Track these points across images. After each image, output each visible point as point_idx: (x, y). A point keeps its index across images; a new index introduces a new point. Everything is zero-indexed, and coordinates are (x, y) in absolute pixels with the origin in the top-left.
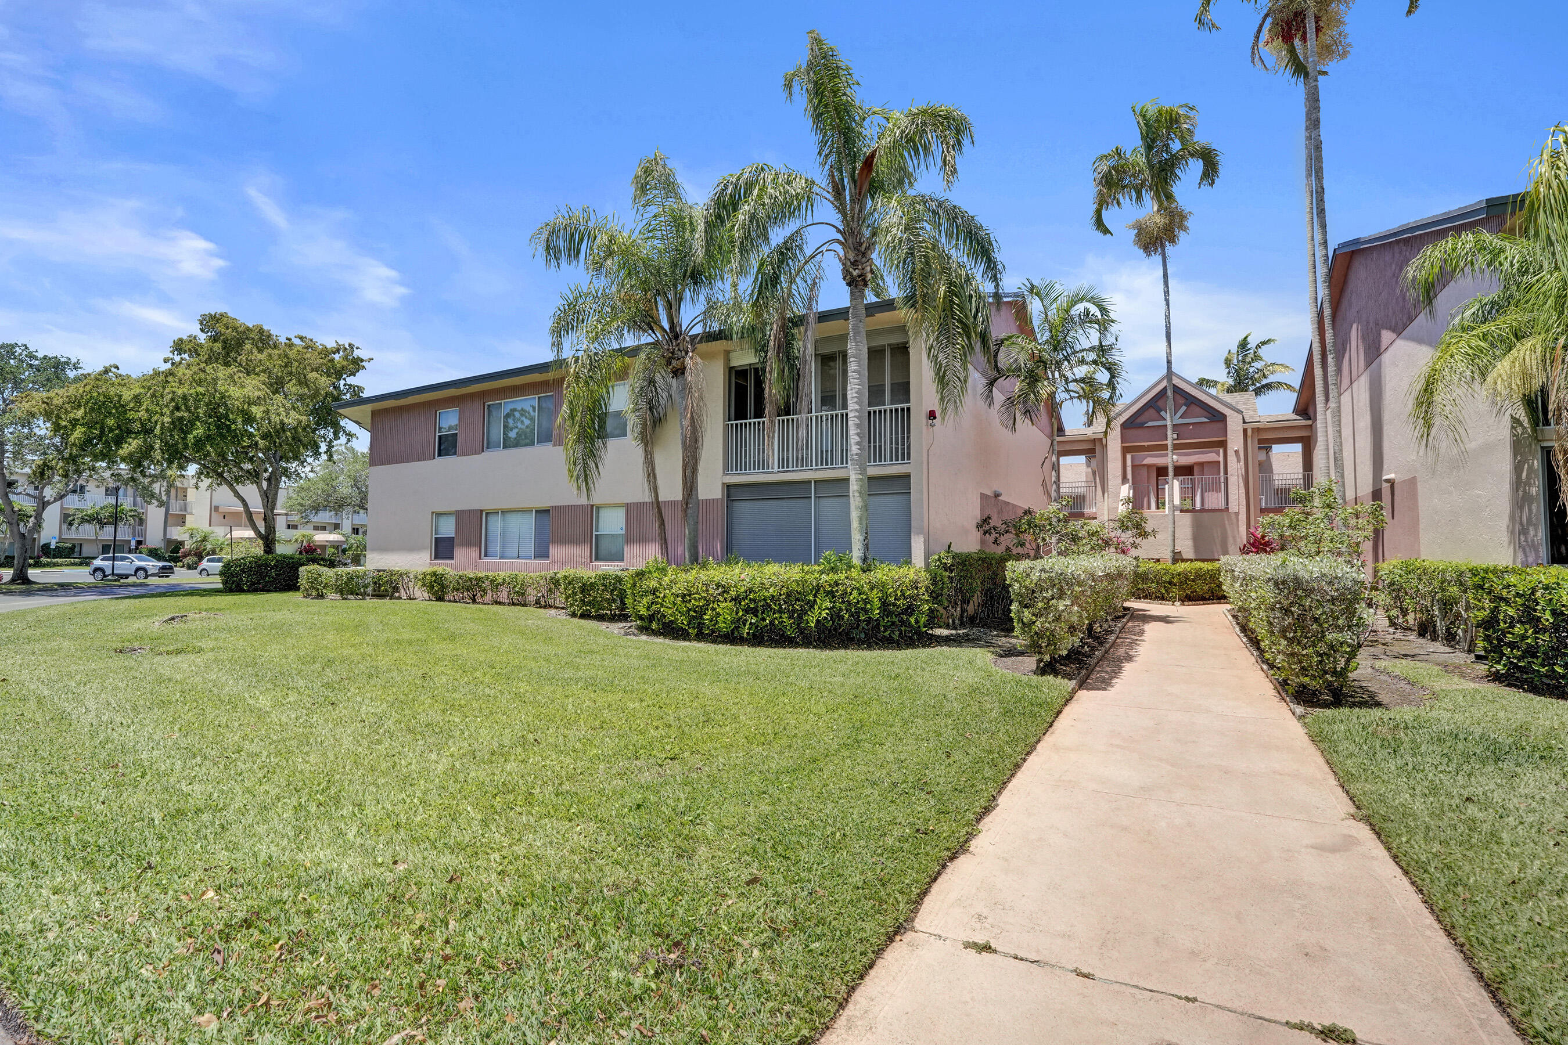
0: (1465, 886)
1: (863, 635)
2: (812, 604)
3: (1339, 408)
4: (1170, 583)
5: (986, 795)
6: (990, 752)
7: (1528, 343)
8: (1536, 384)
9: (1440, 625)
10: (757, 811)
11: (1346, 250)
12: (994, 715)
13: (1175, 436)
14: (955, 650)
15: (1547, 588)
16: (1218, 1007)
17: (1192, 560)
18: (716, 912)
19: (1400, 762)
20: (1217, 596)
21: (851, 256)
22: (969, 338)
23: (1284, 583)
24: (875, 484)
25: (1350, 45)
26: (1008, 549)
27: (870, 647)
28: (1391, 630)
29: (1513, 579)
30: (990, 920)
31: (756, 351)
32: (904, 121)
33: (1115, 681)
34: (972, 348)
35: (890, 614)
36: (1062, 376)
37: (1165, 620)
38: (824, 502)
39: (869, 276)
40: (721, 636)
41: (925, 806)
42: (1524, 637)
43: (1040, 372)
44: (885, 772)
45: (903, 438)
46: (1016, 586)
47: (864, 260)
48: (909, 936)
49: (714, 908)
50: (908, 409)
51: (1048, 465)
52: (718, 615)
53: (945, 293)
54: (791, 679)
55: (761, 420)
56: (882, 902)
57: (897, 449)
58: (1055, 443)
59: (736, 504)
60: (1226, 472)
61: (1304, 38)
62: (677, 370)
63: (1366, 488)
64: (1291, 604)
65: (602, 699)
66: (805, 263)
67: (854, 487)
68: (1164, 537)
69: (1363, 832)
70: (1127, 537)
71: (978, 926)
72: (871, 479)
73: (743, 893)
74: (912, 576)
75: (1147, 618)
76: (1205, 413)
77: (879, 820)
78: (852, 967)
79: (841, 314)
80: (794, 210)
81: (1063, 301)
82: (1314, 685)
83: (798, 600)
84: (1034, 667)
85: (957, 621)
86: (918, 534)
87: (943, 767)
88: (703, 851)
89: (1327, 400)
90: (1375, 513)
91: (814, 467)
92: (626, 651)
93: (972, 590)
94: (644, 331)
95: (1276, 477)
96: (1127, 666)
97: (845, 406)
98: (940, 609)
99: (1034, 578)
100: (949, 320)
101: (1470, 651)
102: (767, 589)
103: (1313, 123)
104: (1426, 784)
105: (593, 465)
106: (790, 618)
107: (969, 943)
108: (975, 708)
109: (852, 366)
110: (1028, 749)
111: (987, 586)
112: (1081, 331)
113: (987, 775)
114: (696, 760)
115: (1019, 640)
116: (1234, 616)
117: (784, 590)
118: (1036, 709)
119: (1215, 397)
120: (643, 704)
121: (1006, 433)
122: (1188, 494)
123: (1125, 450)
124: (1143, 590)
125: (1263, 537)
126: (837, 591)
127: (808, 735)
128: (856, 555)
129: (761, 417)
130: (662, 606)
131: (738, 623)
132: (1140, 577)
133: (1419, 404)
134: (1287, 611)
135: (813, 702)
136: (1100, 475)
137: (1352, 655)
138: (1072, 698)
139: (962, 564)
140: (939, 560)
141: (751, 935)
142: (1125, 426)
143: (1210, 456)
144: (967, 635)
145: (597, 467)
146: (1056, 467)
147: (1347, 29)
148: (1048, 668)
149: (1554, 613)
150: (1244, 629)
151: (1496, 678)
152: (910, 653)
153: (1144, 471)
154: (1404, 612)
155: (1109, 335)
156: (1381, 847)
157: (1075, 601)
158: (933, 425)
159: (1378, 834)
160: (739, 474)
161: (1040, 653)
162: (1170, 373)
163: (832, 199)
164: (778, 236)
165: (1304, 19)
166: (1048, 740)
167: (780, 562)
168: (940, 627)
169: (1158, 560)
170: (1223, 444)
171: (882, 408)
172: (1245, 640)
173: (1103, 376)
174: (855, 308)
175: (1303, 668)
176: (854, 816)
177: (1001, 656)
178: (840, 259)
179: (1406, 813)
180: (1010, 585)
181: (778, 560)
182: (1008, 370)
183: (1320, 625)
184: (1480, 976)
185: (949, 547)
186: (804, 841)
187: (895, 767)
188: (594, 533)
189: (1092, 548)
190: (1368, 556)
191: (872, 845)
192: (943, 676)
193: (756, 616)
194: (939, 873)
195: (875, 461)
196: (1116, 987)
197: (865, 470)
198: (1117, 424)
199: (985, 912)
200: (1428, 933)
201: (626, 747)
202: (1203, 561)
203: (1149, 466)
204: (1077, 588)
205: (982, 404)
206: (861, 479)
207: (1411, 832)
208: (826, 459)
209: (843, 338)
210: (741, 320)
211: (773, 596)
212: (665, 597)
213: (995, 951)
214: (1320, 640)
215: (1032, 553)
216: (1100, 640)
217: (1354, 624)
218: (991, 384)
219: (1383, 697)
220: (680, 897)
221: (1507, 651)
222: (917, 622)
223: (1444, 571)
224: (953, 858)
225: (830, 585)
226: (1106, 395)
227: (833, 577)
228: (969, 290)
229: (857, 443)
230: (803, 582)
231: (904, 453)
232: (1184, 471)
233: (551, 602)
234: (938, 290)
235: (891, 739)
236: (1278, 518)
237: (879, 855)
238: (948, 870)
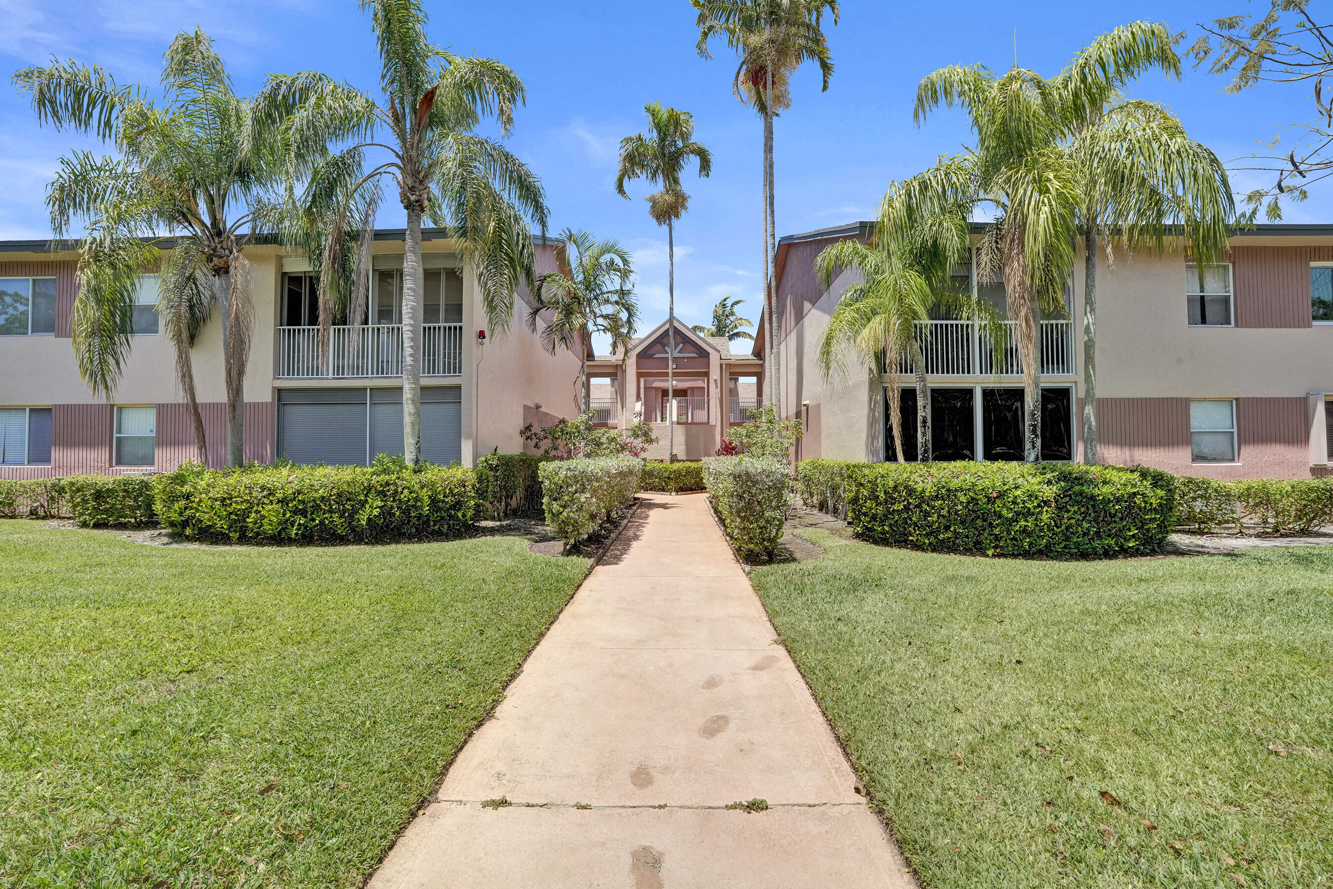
0: (834, 679)
1: (414, 530)
2: (363, 504)
3: (779, 353)
4: (669, 478)
5: (512, 664)
6: (519, 626)
7: (878, 318)
8: (881, 345)
9: (830, 503)
10: (283, 713)
11: (785, 242)
12: (525, 593)
13: (674, 366)
14: (498, 538)
15: (882, 477)
16: (681, 807)
17: (684, 461)
18: (218, 834)
19: (804, 599)
20: (699, 488)
21: (410, 182)
22: (515, 270)
23: (740, 476)
24: (427, 394)
25: (790, 100)
26: (546, 452)
27: (420, 540)
28: (804, 508)
29: (866, 471)
30: (508, 777)
31: (310, 259)
32: (464, 68)
33: (625, 556)
34: (517, 279)
35: (439, 510)
36: (592, 311)
37: (664, 506)
38: (379, 408)
39: (426, 203)
40: (267, 538)
41: (456, 683)
42: (871, 509)
43: (575, 306)
44: (421, 655)
45: (455, 353)
46: (547, 483)
47: (421, 187)
48: (432, 808)
49: (215, 830)
50: (461, 328)
51: (579, 384)
52: (263, 517)
53: (495, 228)
54: (338, 575)
55: (316, 327)
56: (407, 780)
57: (449, 363)
58: (585, 366)
59: (287, 407)
60: (708, 396)
61: (765, 87)
62: (220, 268)
63: (792, 411)
64: (744, 492)
65: (105, 617)
66: (364, 181)
67: (407, 395)
68: (664, 443)
69: (780, 652)
70: (638, 443)
71: (496, 784)
72: (423, 389)
73: (254, 805)
74: (459, 475)
75: (651, 506)
76: (694, 349)
77: (411, 702)
78: (370, 855)
79: (398, 235)
80: (354, 126)
81: (594, 251)
82: (757, 549)
83: (349, 499)
84: (562, 549)
85: (501, 514)
86: (467, 438)
87: (476, 644)
88: (213, 768)
89: (772, 347)
90: (797, 426)
91: (370, 375)
92: (148, 561)
93: (514, 488)
94: (179, 222)
95: (740, 400)
96: (634, 544)
97: (400, 322)
98: (487, 504)
99: (562, 476)
100: (498, 253)
101: (845, 519)
102: (316, 491)
103: (769, 148)
104: (817, 612)
105: (111, 361)
106: (341, 517)
107: (487, 802)
108: (509, 589)
109: (408, 284)
110: (551, 620)
111: (528, 483)
112: (607, 276)
113: (514, 647)
114: (217, 671)
115: (550, 528)
116: (711, 502)
117: (335, 491)
118: (561, 585)
119: (703, 339)
120: (161, 616)
121: (547, 355)
122: (682, 411)
123: (639, 375)
124: (650, 484)
125: (731, 444)
126: (388, 491)
127: (349, 628)
128: (409, 457)
129: (315, 325)
130: (197, 510)
131: (285, 524)
132: (647, 474)
133: (823, 354)
134: (741, 497)
135: (357, 596)
136: (620, 392)
137: (780, 527)
138: (590, 573)
139: (506, 463)
140: (486, 461)
141: (258, 849)
142: (639, 356)
143: (699, 383)
144: (510, 525)
145: (118, 364)
146: (587, 386)
147: (790, 89)
148: (575, 550)
149: (885, 493)
150: (716, 511)
151: (858, 536)
152: (457, 544)
153: (653, 392)
154: (812, 495)
155: (628, 282)
156: (791, 660)
157: (594, 493)
158: (482, 344)
159: (789, 652)
160: (291, 379)
161: (566, 537)
162: (672, 318)
163: (392, 124)
164: (336, 149)
165: (765, 73)
166: (569, 609)
167: (333, 464)
168: (486, 519)
169: (662, 461)
170: (706, 374)
171: (437, 325)
172: (716, 519)
173: (624, 315)
174: (411, 231)
175: (751, 538)
176: (386, 703)
177: (536, 542)
178: (399, 183)
179: (806, 635)
180: (542, 482)
181: (331, 462)
182: (549, 303)
183: (761, 507)
184: (838, 738)
185: (496, 450)
186: (331, 736)
187: (431, 650)
188: (115, 435)
189: (611, 452)
190: (792, 457)
191: (402, 727)
192: (484, 562)
193: (306, 517)
194: (466, 742)
195: (429, 373)
196: (607, 811)
197: (418, 380)
198: (633, 355)
199: (504, 769)
200: (813, 716)
201: (129, 667)
202: (691, 461)
203: (657, 389)
204: (595, 484)
205: (526, 329)
206: (413, 389)
207: (807, 647)
208: (381, 369)
209: (401, 257)
210: (293, 227)
211: (323, 498)
212: (200, 501)
213: (510, 804)
214: (761, 517)
215: (565, 455)
216: (615, 524)
217: (781, 505)
218: (535, 312)
219: (797, 555)
220: (173, 828)
221: (863, 518)
222: (464, 516)
223: (833, 467)
224: (478, 726)
225: (381, 485)
226: (624, 330)
227: (384, 478)
228: (516, 229)
229: (411, 355)
230: (353, 482)
231: (456, 367)
232: (680, 393)
233: (54, 511)
234: (488, 226)
235: (431, 624)
236: (740, 430)
237: (408, 736)
238: (474, 738)
